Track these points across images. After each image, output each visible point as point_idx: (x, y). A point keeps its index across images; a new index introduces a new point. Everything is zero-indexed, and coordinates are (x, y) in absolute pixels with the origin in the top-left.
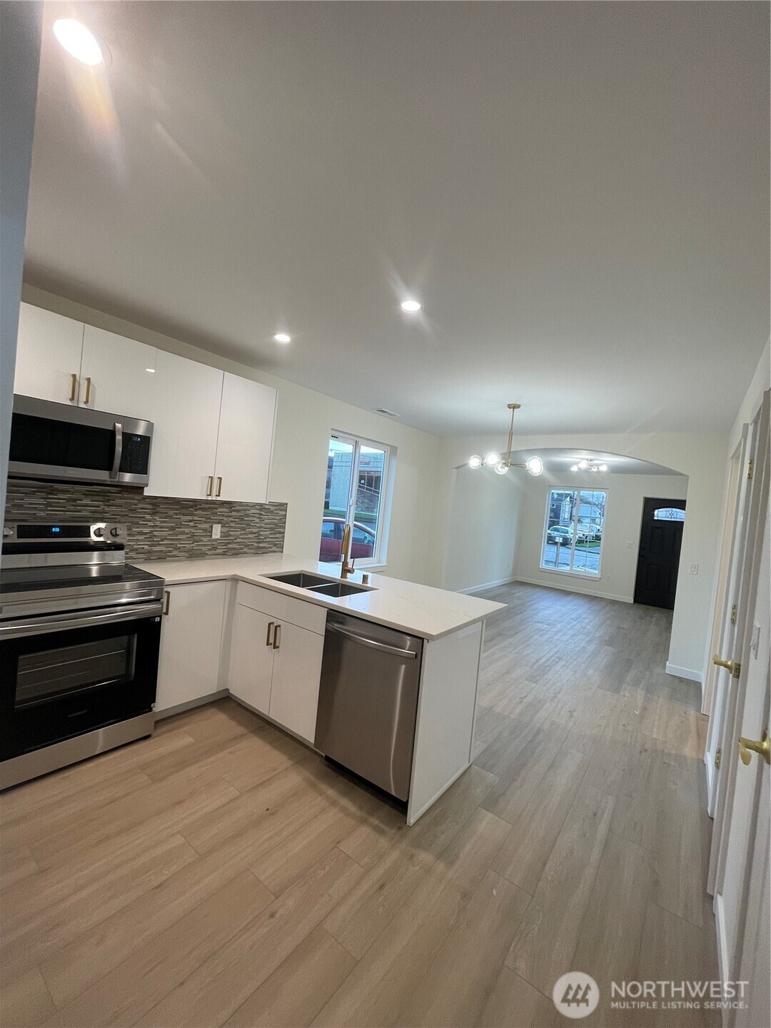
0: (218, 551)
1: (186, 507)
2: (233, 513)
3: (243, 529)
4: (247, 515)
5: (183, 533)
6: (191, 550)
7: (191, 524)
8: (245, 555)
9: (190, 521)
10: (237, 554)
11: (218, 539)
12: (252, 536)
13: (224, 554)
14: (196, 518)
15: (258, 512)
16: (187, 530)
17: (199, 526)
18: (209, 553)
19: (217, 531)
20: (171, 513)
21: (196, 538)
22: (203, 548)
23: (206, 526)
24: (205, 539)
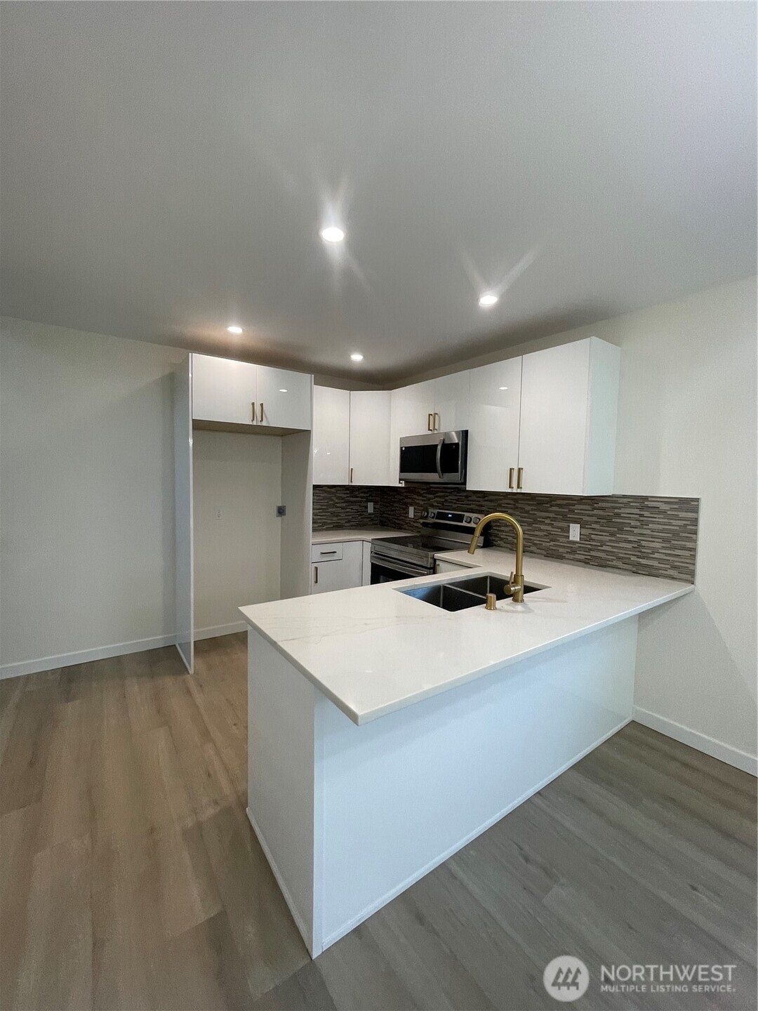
0: (577, 556)
1: (540, 503)
2: (596, 512)
3: (612, 534)
4: (618, 515)
5: (540, 530)
6: (547, 549)
7: (547, 521)
8: (617, 571)
9: (546, 518)
10: (605, 567)
11: (576, 542)
12: (629, 546)
13: (586, 562)
14: (552, 515)
15: (637, 511)
16: (543, 527)
17: (555, 524)
18: (567, 556)
19: (575, 532)
20: (528, 508)
21: (551, 537)
22: (561, 550)
23: (564, 524)
24: (561, 540)
